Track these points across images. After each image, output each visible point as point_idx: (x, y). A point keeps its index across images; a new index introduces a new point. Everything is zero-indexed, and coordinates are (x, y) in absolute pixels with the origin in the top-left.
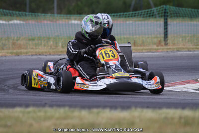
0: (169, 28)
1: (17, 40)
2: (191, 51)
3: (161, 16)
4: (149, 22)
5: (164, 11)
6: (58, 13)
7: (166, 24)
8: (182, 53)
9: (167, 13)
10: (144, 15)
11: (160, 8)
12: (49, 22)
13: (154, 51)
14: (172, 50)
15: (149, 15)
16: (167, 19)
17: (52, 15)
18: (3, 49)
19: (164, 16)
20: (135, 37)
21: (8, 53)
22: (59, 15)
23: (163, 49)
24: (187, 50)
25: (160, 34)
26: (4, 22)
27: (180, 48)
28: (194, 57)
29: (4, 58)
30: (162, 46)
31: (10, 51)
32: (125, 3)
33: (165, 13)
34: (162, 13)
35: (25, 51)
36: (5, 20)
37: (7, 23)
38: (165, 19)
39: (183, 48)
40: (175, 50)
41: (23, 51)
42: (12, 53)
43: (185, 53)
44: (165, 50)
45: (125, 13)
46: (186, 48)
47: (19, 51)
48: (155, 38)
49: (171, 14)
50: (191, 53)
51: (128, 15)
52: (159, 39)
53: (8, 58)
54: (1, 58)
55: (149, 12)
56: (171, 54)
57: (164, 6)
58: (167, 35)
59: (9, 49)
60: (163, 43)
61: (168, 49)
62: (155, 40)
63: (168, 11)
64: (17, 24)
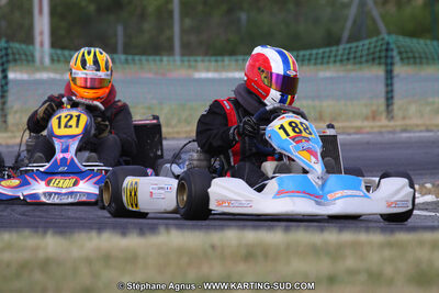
2: (431, 131)
5: (384, 47)
7: (389, 75)
8: (412, 135)
9: (392, 50)
11: (377, 41)
13: (352, 131)
14: (390, 129)
15: (352, 56)
19: (386, 57)
20: (325, 104)
23: (372, 127)
24: (423, 129)
28: (433, 143)
33: (387, 50)
34: (380, 51)
36: (55, 71)
39: (417, 126)
40: (398, 129)
43: (417, 134)
44: (376, 130)
45: (301, 53)
48: (366, 106)
49: (400, 53)
50: (431, 134)
51: (307, 57)
52: (374, 108)
55: (353, 50)
56: (388, 137)
61: (381, 127)
63: (392, 46)
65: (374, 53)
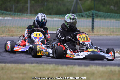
0: (95, 23)
1: (11, 28)
2: (108, 36)
3: (91, 17)
4: (83, 20)
5: (92, 14)
6: (30, 14)
7: (93, 21)
8: (103, 37)
9: (94, 15)
10: (80, 16)
11: (90, 12)
12: (26, 19)
15: (82, 16)
16: (94, 18)
17: (27, 15)
18: (3, 33)
19: (92, 16)
21: (7, 35)
22: (31, 15)
23: (92, 35)
24: (105, 35)
25: (90, 27)
26: (2, 18)
27: (102, 34)
29: (5, 38)
30: (91, 33)
31: (8, 34)
32: (68, 9)
33: (93, 15)
34: (91, 15)
35: (16, 34)
37: (4, 18)
38: (92, 18)
39: (104, 35)
40: (99, 35)
41: (15, 34)
42: (8, 35)
43: (105, 37)
44: (94, 35)
46: (105, 34)
47: (13, 34)
48: (87, 28)
49: (96, 15)
50: (108, 37)
52: (89, 29)
53: (7, 38)
54: (3, 38)
56: (97, 38)
57: (92, 11)
58: (93, 27)
59: (6, 33)
60: (91, 31)
61: (95, 35)
62: (87, 30)
63: (94, 14)
64: (10, 19)
65: (89, 15)
